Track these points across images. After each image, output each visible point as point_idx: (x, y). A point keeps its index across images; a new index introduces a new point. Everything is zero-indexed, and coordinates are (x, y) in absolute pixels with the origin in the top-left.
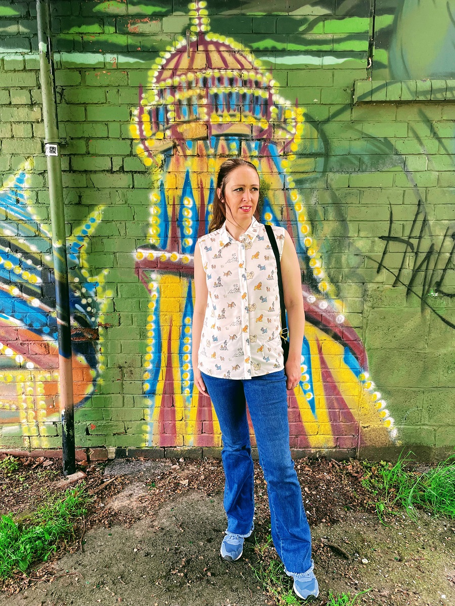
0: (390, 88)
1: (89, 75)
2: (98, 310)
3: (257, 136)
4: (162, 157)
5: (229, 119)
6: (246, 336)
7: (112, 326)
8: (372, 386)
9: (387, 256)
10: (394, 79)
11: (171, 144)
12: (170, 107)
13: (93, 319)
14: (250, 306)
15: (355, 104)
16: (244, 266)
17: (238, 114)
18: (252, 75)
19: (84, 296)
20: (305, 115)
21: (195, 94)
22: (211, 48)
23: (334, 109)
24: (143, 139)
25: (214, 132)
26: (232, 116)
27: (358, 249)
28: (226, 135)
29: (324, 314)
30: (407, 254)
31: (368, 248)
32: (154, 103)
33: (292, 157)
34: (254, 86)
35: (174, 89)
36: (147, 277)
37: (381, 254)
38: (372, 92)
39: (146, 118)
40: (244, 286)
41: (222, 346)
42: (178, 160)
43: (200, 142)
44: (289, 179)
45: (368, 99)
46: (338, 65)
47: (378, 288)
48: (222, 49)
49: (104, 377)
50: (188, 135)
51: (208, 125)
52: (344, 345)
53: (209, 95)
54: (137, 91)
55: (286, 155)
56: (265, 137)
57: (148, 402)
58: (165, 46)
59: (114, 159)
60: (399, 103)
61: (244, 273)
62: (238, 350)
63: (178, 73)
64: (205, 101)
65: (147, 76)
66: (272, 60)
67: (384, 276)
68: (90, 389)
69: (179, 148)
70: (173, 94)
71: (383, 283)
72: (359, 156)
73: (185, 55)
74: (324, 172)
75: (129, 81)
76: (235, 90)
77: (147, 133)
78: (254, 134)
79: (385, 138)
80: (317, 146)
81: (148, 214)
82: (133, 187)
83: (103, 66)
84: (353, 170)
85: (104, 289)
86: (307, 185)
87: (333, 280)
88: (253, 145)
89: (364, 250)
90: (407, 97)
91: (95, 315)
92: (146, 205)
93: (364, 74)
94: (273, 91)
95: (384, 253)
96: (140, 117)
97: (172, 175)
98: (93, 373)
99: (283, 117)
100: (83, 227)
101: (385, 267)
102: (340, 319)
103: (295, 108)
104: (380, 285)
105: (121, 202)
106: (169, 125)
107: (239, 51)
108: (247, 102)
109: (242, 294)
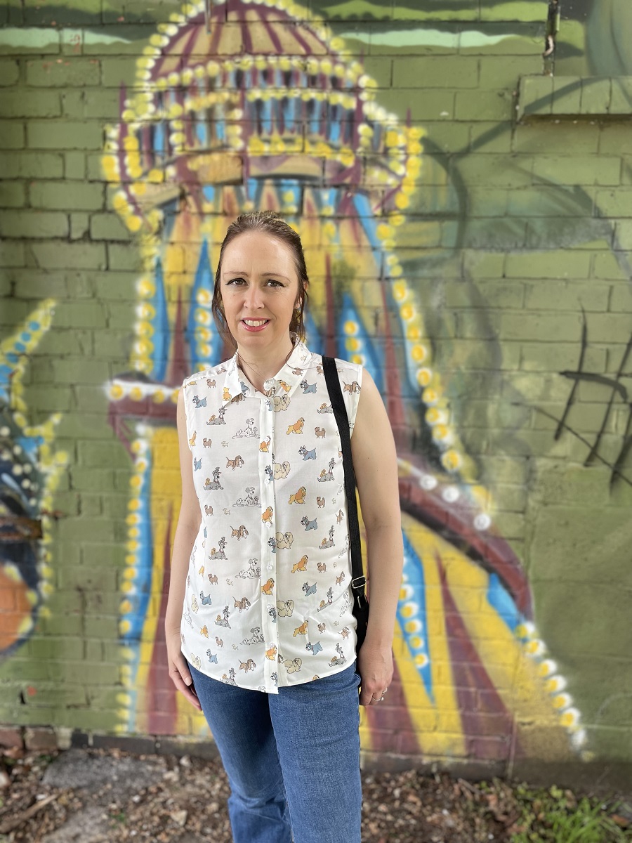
0: (588, 90)
1: (34, 67)
2: (42, 485)
3: (332, 179)
4: (158, 215)
5: (281, 147)
6: (269, 602)
7: (66, 516)
8: (540, 648)
9: (575, 408)
10: (595, 74)
11: (176, 192)
12: (175, 125)
13: (33, 502)
14: (281, 537)
15: (521, 120)
16: (270, 447)
17: (299, 139)
18: (326, 66)
19: (20, 460)
20: (424, 141)
21: (220, 100)
22: (252, 16)
23: (478, 131)
24: (126, 182)
25: (255, 170)
26: (288, 141)
27: (518, 393)
28: (277, 177)
29: (452, 511)
30: (615, 406)
31: (538, 392)
32: (147, 116)
33: (398, 220)
34: (330, 86)
35: (182, 91)
36: (129, 431)
37: (563, 404)
38: (552, 98)
39: (131, 143)
40: (269, 491)
41: (219, 616)
42: (187, 222)
43: (229, 190)
44: (391, 259)
45: (545, 110)
46: (488, 47)
47: (556, 467)
48: (271, 17)
49: (52, 604)
50: (207, 176)
51: (243, 158)
52: (489, 570)
53: (246, 103)
54: (116, 95)
55: (386, 215)
56: (348, 181)
57: (129, 654)
58: (168, 13)
59: (74, 217)
60: (606, 120)
61: (269, 462)
62: (252, 631)
63: (191, 62)
64: (238, 114)
65: (134, 69)
66: (364, 37)
67: (567, 445)
68: (26, 625)
69: (190, 199)
70: (180, 100)
71: (564, 458)
72: (525, 220)
73: (204, 29)
74: (458, 247)
75: (103, 78)
76: (295, 93)
77: (133, 171)
78: (328, 175)
79: (577, 187)
80: (445, 199)
81: (133, 318)
82: (107, 269)
83: (58, 51)
84: (513, 245)
85: (53, 450)
86: (425, 272)
87: (469, 449)
88: (327, 195)
89: (530, 396)
90: (620, 107)
91: (38, 495)
92: (130, 300)
93: (539, 65)
94: (364, 96)
95: (570, 402)
96: (120, 141)
97: (177, 249)
98: (32, 597)
99: (382, 144)
100: (18, 338)
101: (569, 429)
102: (482, 521)
103: (404, 128)
104: (560, 462)
105: (85, 295)
106: (173, 157)
107: (302, 22)
108: (316, 116)
109: (263, 510)
